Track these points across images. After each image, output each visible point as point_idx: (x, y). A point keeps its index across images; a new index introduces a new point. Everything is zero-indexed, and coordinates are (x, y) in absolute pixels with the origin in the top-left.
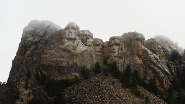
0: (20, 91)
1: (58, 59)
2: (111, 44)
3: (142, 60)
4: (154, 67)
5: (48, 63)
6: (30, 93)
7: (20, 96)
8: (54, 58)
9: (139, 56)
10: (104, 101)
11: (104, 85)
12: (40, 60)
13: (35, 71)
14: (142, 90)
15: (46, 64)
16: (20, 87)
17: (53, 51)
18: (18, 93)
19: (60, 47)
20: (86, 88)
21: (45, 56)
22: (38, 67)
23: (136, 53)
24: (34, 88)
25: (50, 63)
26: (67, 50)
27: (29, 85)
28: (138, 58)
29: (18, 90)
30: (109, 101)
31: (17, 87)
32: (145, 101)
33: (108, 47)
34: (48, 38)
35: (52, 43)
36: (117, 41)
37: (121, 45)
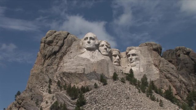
0: (44, 95)
1: (78, 67)
2: (128, 54)
3: (159, 69)
4: (170, 76)
5: (69, 70)
6: (53, 97)
7: (44, 99)
8: (74, 66)
9: (156, 66)
10: (122, 101)
11: (121, 89)
12: (60, 68)
13: (56, 78)
14: (157, 96)
15: (67, 72)
16: (43, 91)
17: (72, 60)
18: (42, 97)
19: (80, 56)
20: (105, 91)
21: (65, 64)
22: (58, 75)
23: (153, 62)
24: (56, 93)
25: (70, 70)
26: (86, 58)
27: (52, 90)
28: (155, 67)
29: (42, 94)
30: (126, 102)
31: (41, 91)
32: (160, 104)
33: (126, 57)
34: (67, 48)
35: (71, 53)
36: (134, 51)
37: (138, 55)
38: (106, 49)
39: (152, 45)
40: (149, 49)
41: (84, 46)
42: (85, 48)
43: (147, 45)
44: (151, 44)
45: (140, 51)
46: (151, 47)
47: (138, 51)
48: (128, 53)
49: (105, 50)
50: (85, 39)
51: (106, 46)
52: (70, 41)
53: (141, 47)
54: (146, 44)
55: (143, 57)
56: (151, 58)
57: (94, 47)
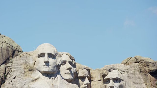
2: (106, 78)
33: (100, 81)
34: (6, 68)
35: (15, 78)
36: (117, 74)
37: (123, 81)
38: (69, 69)
39: (147, 64)
40: (142, 70)
41: (37, 67)
42: (40, 71)
43: (138, 62)
44: (147, 62)
45: (126, 73)
46: (146, 68)
47: (123, 72)
48: (106, 75)
49: (68, 71)
50: (39, 56)
51: (70, 62)
52: (6, 51)
53: (128, 64)
54: (136, 59)
55: (132, 83)
56: (145, 86)
57: (55, 69)
